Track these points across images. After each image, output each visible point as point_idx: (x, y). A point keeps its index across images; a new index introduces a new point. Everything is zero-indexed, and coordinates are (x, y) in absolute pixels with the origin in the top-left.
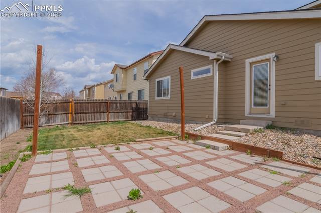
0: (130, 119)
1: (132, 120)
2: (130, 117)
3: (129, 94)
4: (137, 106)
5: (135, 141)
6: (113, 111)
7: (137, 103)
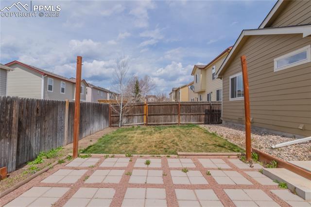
0: (203, 122)
1: (205, 124)
2: (203, 120)
3: (208, 95)
4: (211, 107)
5: (177, 154)
6: (184, 113)
7: (210, 104)
